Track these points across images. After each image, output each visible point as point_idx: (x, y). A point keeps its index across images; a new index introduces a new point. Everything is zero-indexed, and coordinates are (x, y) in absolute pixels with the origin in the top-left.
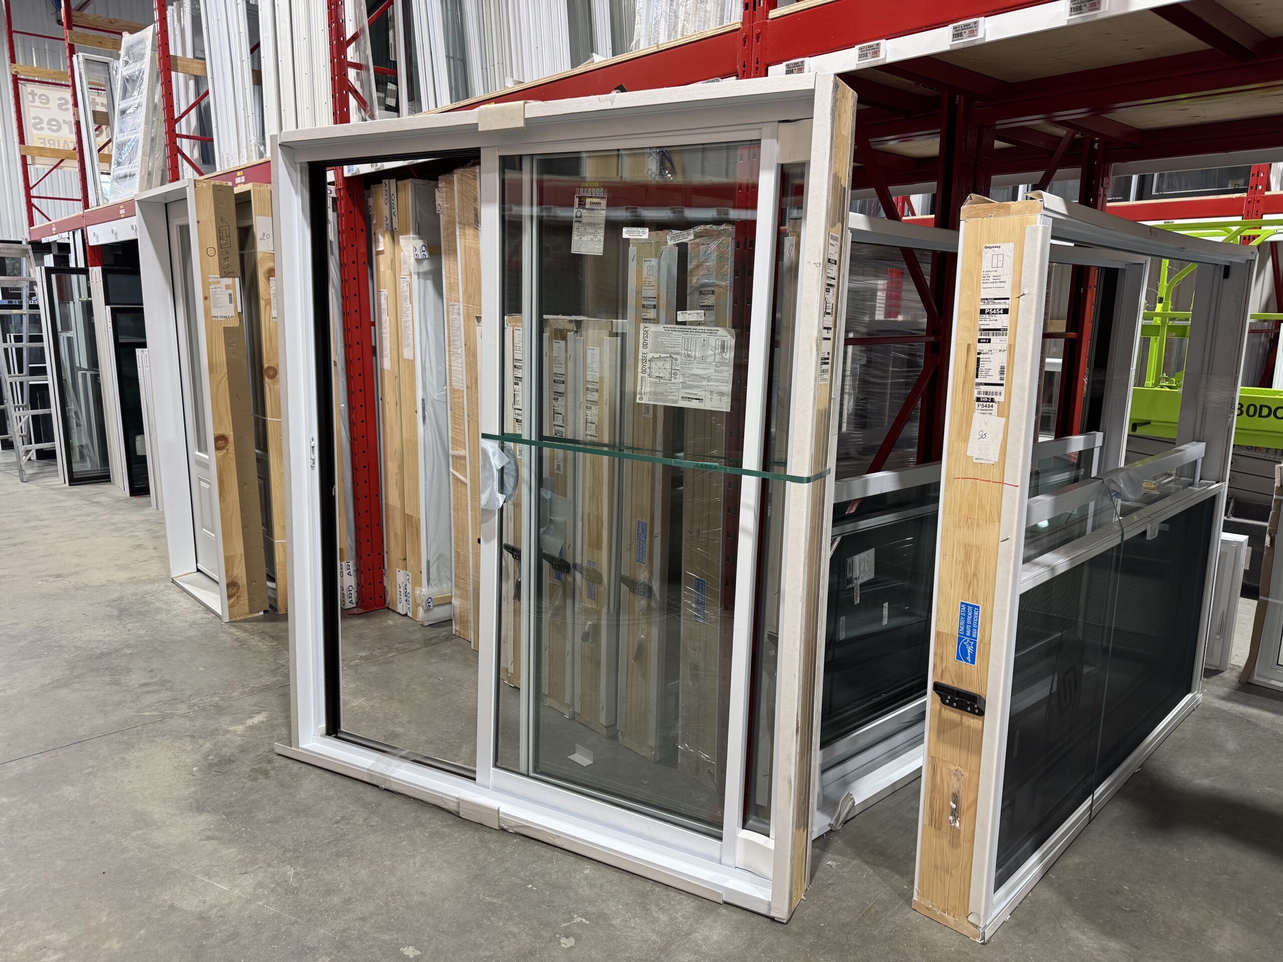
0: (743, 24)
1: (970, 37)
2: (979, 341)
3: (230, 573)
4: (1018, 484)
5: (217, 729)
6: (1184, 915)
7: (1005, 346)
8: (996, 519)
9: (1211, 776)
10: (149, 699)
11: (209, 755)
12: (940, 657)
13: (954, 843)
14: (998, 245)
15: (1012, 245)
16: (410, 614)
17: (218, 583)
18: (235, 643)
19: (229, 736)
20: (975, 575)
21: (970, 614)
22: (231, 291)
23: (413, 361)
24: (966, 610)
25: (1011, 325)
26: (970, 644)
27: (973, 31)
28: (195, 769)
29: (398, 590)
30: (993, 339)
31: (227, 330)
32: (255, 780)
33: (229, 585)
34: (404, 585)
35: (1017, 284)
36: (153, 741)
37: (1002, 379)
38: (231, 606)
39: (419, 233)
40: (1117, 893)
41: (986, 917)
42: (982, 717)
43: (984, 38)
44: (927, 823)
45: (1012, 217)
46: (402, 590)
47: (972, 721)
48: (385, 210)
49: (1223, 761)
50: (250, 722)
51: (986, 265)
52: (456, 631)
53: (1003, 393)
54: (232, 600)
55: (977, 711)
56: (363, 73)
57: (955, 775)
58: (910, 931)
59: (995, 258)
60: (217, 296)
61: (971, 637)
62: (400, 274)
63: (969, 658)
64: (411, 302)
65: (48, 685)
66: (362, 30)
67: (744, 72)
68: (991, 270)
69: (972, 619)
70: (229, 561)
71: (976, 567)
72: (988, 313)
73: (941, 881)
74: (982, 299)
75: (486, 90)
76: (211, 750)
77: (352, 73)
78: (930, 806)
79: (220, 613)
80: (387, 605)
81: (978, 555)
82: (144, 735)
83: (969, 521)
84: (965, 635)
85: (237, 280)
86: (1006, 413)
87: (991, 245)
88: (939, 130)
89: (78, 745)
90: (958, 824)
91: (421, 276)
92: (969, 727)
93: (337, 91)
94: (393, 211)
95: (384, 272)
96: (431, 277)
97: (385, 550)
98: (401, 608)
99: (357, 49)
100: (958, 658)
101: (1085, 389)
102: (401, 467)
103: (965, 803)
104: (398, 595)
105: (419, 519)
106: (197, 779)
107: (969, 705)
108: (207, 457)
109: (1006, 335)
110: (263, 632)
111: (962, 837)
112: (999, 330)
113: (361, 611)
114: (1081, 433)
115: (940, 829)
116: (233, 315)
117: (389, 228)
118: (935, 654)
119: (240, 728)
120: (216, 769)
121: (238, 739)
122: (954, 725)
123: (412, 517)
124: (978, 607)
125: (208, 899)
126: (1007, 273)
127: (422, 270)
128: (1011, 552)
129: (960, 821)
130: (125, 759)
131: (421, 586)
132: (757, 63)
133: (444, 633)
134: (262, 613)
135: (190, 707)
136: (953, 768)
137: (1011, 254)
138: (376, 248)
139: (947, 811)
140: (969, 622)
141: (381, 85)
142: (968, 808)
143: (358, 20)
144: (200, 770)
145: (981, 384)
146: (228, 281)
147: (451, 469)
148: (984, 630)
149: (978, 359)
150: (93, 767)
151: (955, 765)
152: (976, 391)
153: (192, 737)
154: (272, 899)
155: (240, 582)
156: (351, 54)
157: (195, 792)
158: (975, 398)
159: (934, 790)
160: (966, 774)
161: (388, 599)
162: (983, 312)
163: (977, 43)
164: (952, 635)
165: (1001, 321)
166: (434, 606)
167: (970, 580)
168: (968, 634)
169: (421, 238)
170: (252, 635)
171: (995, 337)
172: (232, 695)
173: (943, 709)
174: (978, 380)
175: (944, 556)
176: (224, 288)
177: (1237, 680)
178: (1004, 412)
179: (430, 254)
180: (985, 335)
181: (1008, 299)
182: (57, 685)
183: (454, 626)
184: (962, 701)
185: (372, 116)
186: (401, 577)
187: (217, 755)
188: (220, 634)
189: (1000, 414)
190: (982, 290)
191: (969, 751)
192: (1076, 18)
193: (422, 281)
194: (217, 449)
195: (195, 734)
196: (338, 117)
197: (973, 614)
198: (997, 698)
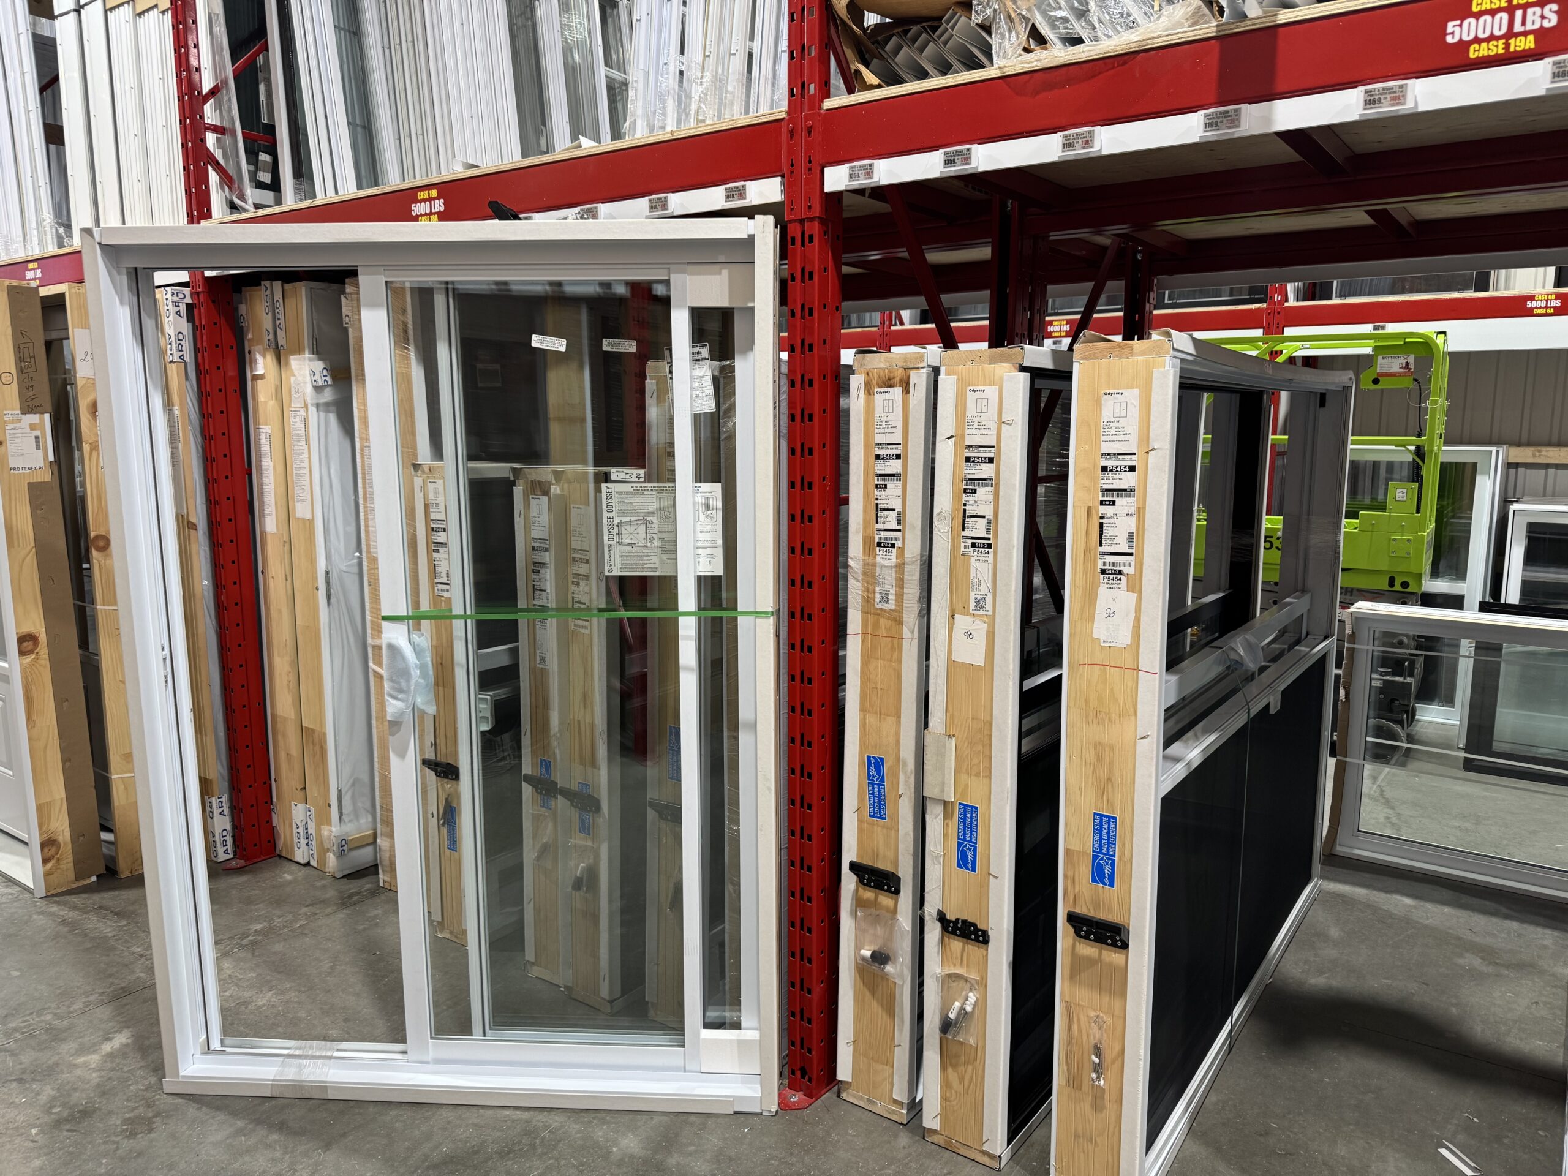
0: (788, 113)
1: (1083, 148)
2: (1102, 503)
3: (44, 828)
4: (1157, 671)
5: (57, 1064)
6: (1342, 1150)
7: (1133, 510)
8: (1131, 711)
11: (51, 1107)
12: (1072, 879)
13: (1098, 1104)
14: (1120, 391)
15: (1136, 391)
16: (314, 863)
17: (26, 844)
18: (61, 928)
19: (78, 1072)
20: (1109, 779)
21: (1106, 827)
22: (38, 433)
23: (311, 521)
24: (1101, 822)
25: (1139, 485)
26: (1107, 863)
27: (1087, 142)
28: (34, 1131)
29: (295, 831)
30: (1118, 501)
31: (32, 487)
32: (132, 1135)
33: (43, 845)
34: (304, 823)
35: (1145, 437)
37: (1131, 548)
38: (47, 874)
39: (318, 351)
40: (1267, 1133)
42: (1125, 951)
43: (1100, 150)
44: (1063, 1082)
45: (1135, 358)
46: (301, 830)
47: (1112, 956)
48: (267, 322)
49: (1331, 952)
50: (107, 1047)
51: (1107, 414)
52: (384, 881)
53: (1133, 564)
54: (49, 865)
55: (1119, 943)
56: (227, 139)
57: (1095, 1022)
59: (1117, 406)
60: (17, 440)
61: (1108, 854)
62: (290, 406)
63: (1106, 880)
64: (307, 443)
66: (225, 82)
67: (792, 172)
68: (1113, 420)
69: (1108, 834)
70: (43, 811)
71: (1111, 770)
72: (1111, 471)
73: (1084, 1152)
74: (1103, 454)
76: (54, 1098)
77: (211, 139)
78: (1066, 1062)
79: (31, 885)
80: (278, 852)
81: (1111, 755)
83: (1099, 716)
84: (1100, 852)
85: (47, 417)
86: (1138, 588)
87: (1112, 391)
88: (990, 240)
91: (321, 408)
92: (1110, 964)
93: (191, 162)
94: (278, 322)
95: (266, 403)
96: (333, 408)
97: (273, 777)
98: (300, 856)
99: (218, 106)
100: (1094, 880)
102: (296, 662)
103: (1109, 1054)
104: (295, 839)
105: (325, 734)
106: (40, 1148)
107: (1109, 937)
108: (6, 665)
109: (1134, 496)
110: (100, 908)
111: (1107, 1096)
112: (1125, 490)
113: (242, 862)
115: (1080, 1088)
116: (43, 465)
117: (273, 345)
118: (1065, 877)
119: (94, 1059)
120: (68, 1127)
121: (94, 1075)
122: (1091, 962)
123: (313, 731)
124: (1115, 818)
126: (1132, 426)
127: (322, 401)
128: (1151, 752)
129: (1104, 1078)
131: (329, 823)
132: (810, 162)
133: (368, 886)
134: (94, 879)
135: (7, 1035)
136: (1092, 1014)
137: (1136, 402)
138: (252, 371)
139: (1087, 1067)
140: (1105, 836)
141: (252, 155)
142: (1113, 1062)
143: (217, 69)
144: (42, 1132)
145: (1106, 554)
146: (34, 418)
147: (371, 664)
148: (1124, 845)
149: (1101, 525)
151: (1095, 1011)
152: (1100, 562)
153: (20, 1081)
155: (61, 839)
156: (210, 113)
158: (1099, 570)
159: (1070, 1042)
160: (1109, 1021)
161: (281, 844)
162: (1104, 469)
163: (1091, 155)
164: (1085, 853)
165: (1127, 480)
166: (350, 850)
167: (1104, 785)
168: (1104, 851)
169: (320, 359)
170: (86, 913)
171: (1120, 498)
172: (72, 1009)
173: (1078, 943)
174: (1102, 549)
175: (1070, 758)
176: (28, 428)
178: (1135, 586)
179: (334, 379)
180: (1108, 496)
181: (1135, 454)
183: (381, 876)
184: (1100, 933)
185: (242, 197)
186: (299, 813)
187: (64, 1105)
188: (35, 917)
189: (1130, 589)
190: (1103, 443)
191: (1112, 992)
192: (1211, 135)
193: (322, 414)
194: (22, 653)
195: (24, 1076)
196: (193, 196)
197: (1109, 827)
198: (1144, 927)
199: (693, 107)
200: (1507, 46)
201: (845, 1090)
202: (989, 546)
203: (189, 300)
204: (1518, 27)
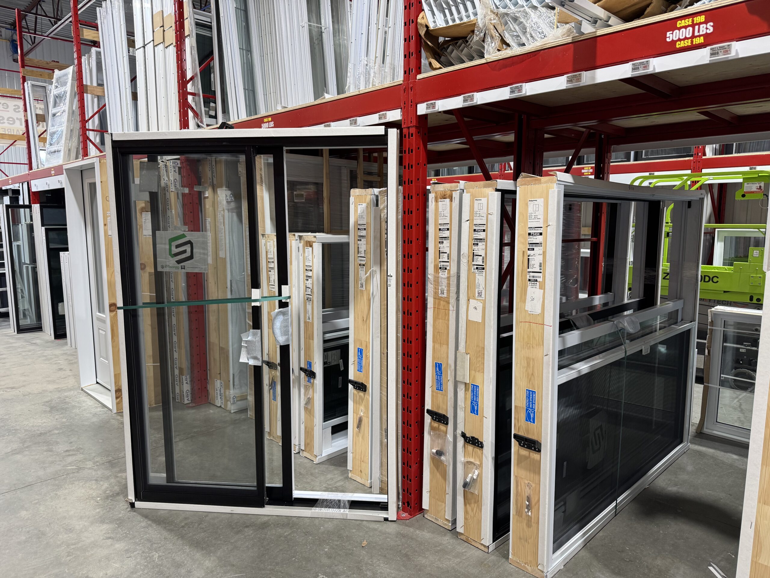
0: (403, 81)
1: (519, 93)
2: (529, 249)
3: (117, 385)
4: (552, 325)
5: (111, 476)
7: (541, 252)
8: (541, 343)
9: (677, 486)
10: (70, 459)
11: (107, 491)
12: (517, 419)
13: (529, 525)
14: (536, 200)
15: (542, 199)
16: (223, 406)
17: (110, 390)
19: (118, 479)
20: (532, 374)
23: (225, 258)
24: (529, 393)
25: (544, 242)
26: (532, 412)
27: (520, 90)
28: (98, 499)
29: (216, 392)
30: (536, 248)
33: (116, 391)
34: (219, 389)
35: (546, 220)
36: (73, 483)
37: (540, 269)
38: (117, 404)
39: (229, 187)
40: (623, 551)
41: (548, 567)
42: (540, 453)
43: (526, 93)
44: (515, 514)
45: (542, 185)
46: (218, 392)
47: (534, 455)
48: (209, 174)
49: (684, 477)
51: (530, 210)
52: (250, 415)
53: (541, 277)
54: (118, 400)
55: (537, 450)
56: (197, 98)
57: (528, 486)
58: (507, 576)
59: (535, 206)
60: (111, 223)
61: (532, 408)
62: (218, 210)
63: (532, 420)
64: (224, 225)
65: (9, 452)
66: (196, 74)
67: (405, 107)
68: (533, 212)
70: (116, 377)
71: (533, 370)
72: (532, 235)
73: (523, 546)
74: (529, 228)
75: (267, 111)
76: (108, 488)
77: (190, 98)
78: (516, 504)
79: (111, 408)
80: (209, 401)
81: (533, 363)
82: (68, 480)
83: (528, 345)
84: (529, 407)
86: (543, 288)
87: (532, 200)
88: (514, 132)
89: (29, 487)
90: (530, 514)
91: (230, 211)
92: (534, 459)
93: (181, 108)
94: (213, 174)
95: (208, 208)
96: (235, 211)
97: (208, 368)
98: (218, 403)
99: (193, 85)
100: (526, 420)
101: (603, 269)
102: (218, 320)
103: (533, 501)
104: (216, 395)
105: (229, 351)
106: (100, 505)
107: (533, 447)
108: (104, 316)
109: (542, 246)
111: (533, 521)
112: (538, 244)
113: (194, 405)
114: (602, 293)
115: (521, 516)
117: (212, 184)
118: (515, 418)
120: (111, 498)
122: (526, 458)
123: (224, 348)
124: (535, 392)
125: (108, 572)
126: (540, 214)
127: (230, 208)
128: (550, 362)
129: (531, 512)
130: (57, 494)
131: (229, 389)
132: (412, 102)
133: (243, 417)
135: (94, 463)
137: (542, 204)
138: (204, 195)
139: (524, 507)
140: (531, 400)
141: (207, 104)
142: (535, 505)
143: (194, 69)
144: (101, 499)
145: (530, 272)
147: (247, 320)
148: (539, 404)
149: (529, 259)
150: (38, 499)
151: (527, 480)
152: (528, 276)
153: (96, 480)
154: (146, 571)
156: (190, 88)
157: (99, 512)
158: (528, 280)
159: (517, 494)
160: (534, 485)
161: (210, 397)
162: (529, 234)
163: (522, 96)
164: (523, 408)
165: (539, 239)
166: (237, 401)
167: (530, 377)
168: (531, 407)
169: (229, 190)
173: (520, 449)
174: (529, 270)
175: (516, 364)
177: (695, 431)
178: (542, 287)
179: (235, 198)
180: (531, 246)
181: (542, 227)
182: (15, 452)
183: (249, 413)
184: (529, 444)
185: (202, 122)
186: (218, 383)
187: (111, 491)
188: (111, 420)
189: (540, 288)
190: (529, 223)
191: (534, 472)
192: (570, 86)
193: (230, 214)
194: (111, 311)
195: (98, 479)
196: (182, 122)
197: (532, 396)
198: (547, 442)
199: (371, 79)
200: (692, 42)
201: (426, 513)
202: (483, 269)
203: (179, 165)
204: (696, 34)
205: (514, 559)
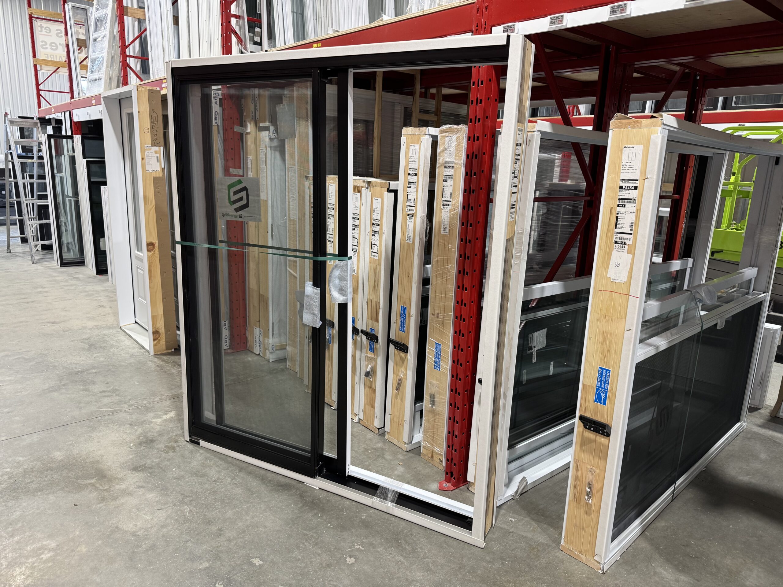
1: (621, 13)
2: (618, 206)
3: (154, 326)
4: (639, 296)
5: (145, 421)
6: (728, 561)
7: (634, 210)
8: (624, 317)
9: (749, 475)
10: (106, 401)
11: (139, 437)
12: (584, 399)
13: (588, 512)
14: (633, 146)
15: (641, 147)
16: (261, 354)
17: (147, 330)
18: (157, 368)
19: (152, 425)
20: (609, 351)
21: (604, 374)
22: (158, 155)
23: (267, 201)
24: (602, 372)
25: (638, 196)
26: (603, 393)
27: (623, 10)
28: (132, 444)
29: (255, 339)
30: (627, 205)
31: (155, 178)
32: (167, 452)
33: (154, 333)
34: (258, 336)
35: (644, 172)
36: (108, 426)
37: (631, 230)
38: (155, 346)
39: (273, 121)
40: (687, 546)
41: (605, 558)
42: (608, 438)
43: (630, 14)
44: (572, 499)
45: (642, 129)
46: (257, 339)
47: (602, 440)
48: (252, 107)
49: (757, 465)
50: (165, 417)
51: (625, 158)
52: (289, 365)
53: (632, 239)
54: (156, 342)
55: (606, 434)
56: (241, 21)
57: (590, 471)
58: (558, 563)
59: (631, 154)
60: (149, 158)
61: (604, 388)
62: (260, 147)
63: (602, 401)
64: (266, 165)
65: (47, 389)
67: (477, 30)
68: (628, 161)
69: (605, 378)
70: (154, 318)
71: (610, 346)
72: (625, 189)
73: (579, 534)
74: (621, 180)
75: (316, 35)
76: (142, 433)
77: (234, 21)
78: (574, 489)
79: (148, 349)
80: (248, 348)
81: (611, 339)
82: (103, 422)
83: (607, 318)
84: (600, 387)
85: (162, 148)
86: (633, 251)
87: (628, 146)
88: (598, 67)
89: (64, 427)
90: (590, 501)
91: (272, 148)
92: (600, 443)
93: (224, 32)
94: (256, 108)
95: (250, 146)
96: (278, 149)
97: (247, 316)
98: (257, 350)
99: (237, 6)
100: (596, 401)
101: (683, 231)
102: (258, 265)
103: (595, 488)
104: (255, 343)
105: (268, 297)
106: (133, 451)
107: (601, 430)
108: (142, 254)
109: (635, 203)
110: (173, 362)
111: (593, 508)
112: (631, 199)
113: (232, 351)
114: (679, 259)
115: (579, 503)
116: (159, 169)
117: (254, 118)
118: (582, 398)
119: (159, 421)
120: (144, 445)
121: (158, 427)
122: (591, 441)
123: (264, 296)
124: (610, 371)
125: (138, 524)
126: (637, 164)
127: (273, 145)
128: (632, 338)
129: (592, 499)
130: (91, 436)
131: (268, 337)
132: (485, 24)
133: (281, 367)
134: (173, 350)
135: (129, 406)
136: (589, 467)
137: (641, 153)
138: (245, 131)
139: (584, 493)
140: (603, 379)
141: (251, 28)
142: (597, 492)
144: (135, 445)
145: (618, 233)
146: (156, 148)
147: (288, 268)
148: (613, 385)
149: (617, 217)
150: (72, 441)
151: (590, 466)
152: (615, 237)
153: (131, 425)
154: (176, 526)
155: (161, 331)
156: (234, 9)
157: (132, 459)
158: (614, 241)
159: (577, 480)
160: (597, 471)
161: (249, 344)
162: (621, 188)
163: (626, 17)
164: (593, 387)
165: (632, 194)
166: (276, 350)
167: (606, 354)
168: (602, 387)
169: (272, 125)
170: (168, 363)
172: (155, 400)
173: (585, 431)
174: (616, 230)
175: (590, 338)
176: (154, 152)
177: (769, 415)
178: (632, 251)
179: (278, 135)
180: (622, 202)
181: (638, 180)
182: (52, 390)
183: (287, 363)
184: (597, 428)
185: (246, 49)
186: (257, 331)
187: (145, 436)
188: (148, 362)
189: (629, 252)
190: (621, 174)
191: (600, 457)
193: (273, 151)
194: (148, 250)
195: (132, 423)
196: (225, 48)
197: (606, 375)
198: (619, 427)
201: (471, 486)
203: (220, 97)
205: (567, 546)
